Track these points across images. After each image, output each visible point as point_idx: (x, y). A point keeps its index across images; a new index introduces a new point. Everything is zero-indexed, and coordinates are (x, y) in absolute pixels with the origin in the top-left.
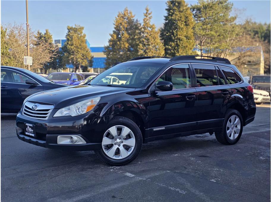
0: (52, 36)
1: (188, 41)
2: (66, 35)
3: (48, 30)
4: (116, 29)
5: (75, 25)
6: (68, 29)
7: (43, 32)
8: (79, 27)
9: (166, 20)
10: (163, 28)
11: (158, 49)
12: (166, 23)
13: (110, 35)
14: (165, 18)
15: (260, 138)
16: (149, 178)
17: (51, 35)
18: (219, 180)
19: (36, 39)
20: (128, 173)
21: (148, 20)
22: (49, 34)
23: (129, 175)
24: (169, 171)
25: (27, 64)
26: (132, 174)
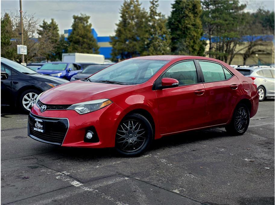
1: (196, 29)
2: (72, 24)
5: (81, 14)
6: (74, 18)
7: (49, 22)
9: (173, 8)
10: (171, 17)
11: (164, 38)
12: (173, 11)
14: (172, 6)
15: (253, 134)
16: (97, 189)
18: (184, 191)
19: (41, 29)
20: (76, 181)
21: (154, 8)
22: (55, 23)
23: (75, 183)
24: (128, 179)
25: (21, 53)
26: (79, 183)
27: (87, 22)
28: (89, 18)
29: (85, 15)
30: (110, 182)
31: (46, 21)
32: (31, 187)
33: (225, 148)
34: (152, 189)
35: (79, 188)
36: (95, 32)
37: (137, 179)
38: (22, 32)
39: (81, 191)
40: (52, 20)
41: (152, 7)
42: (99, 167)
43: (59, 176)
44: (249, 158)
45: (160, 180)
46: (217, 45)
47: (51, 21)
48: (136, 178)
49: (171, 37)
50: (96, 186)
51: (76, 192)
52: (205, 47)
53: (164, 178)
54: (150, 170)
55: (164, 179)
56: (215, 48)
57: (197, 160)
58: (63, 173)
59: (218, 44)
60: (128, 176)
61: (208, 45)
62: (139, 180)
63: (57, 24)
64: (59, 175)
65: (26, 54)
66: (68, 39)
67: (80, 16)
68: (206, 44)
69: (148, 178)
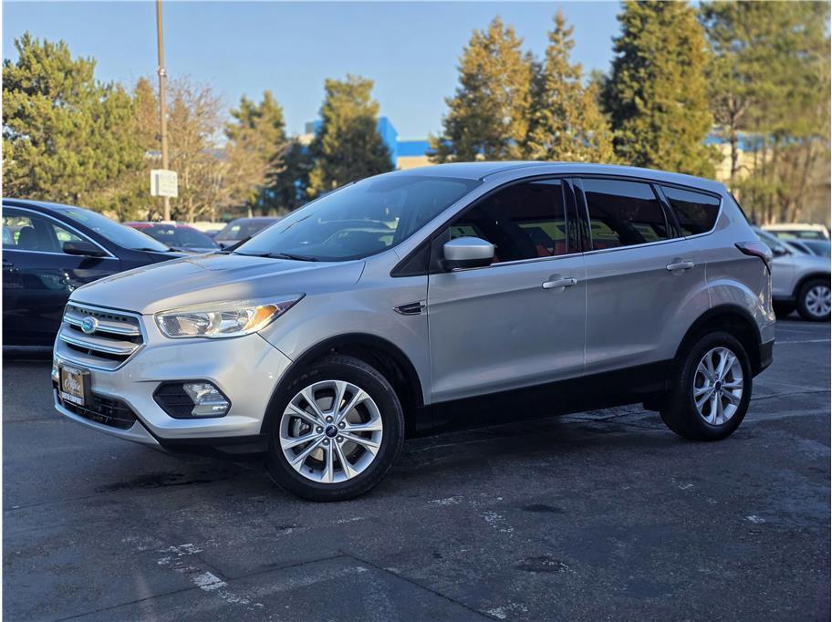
1: (690, 113)
2: (321, 105)
3: (271, 93)
4: (465, 85)
5: (348, 76)
6: (327, 88)
7: (257, 101)
8: (360, 82)
9: (618, 50)
10: (610, 77)
11: (591, 142)
12: (618, 59)
13: (446, 100)
14: (614, 45)
15: (805, 437)
18: (521, 613)
19: (234, 121)
20: (210, 575)
21: (560, 52)
22: (276, 105)
23: (208, 581)
24: (364, 570)
25: (161, 193)
26: (218, 580)
27: (366, 99)
28: (369, 85)
29: (360, 78)
30: (309, 581)
31: (249, 98)
32: (77, 588)
33: (698, 480)
34: (425, 605)
35: (213, 594)
36: (392, 128)
37: (393, 573)
38: (165, 132)
39: (214, 604)
40: (267, 96)
41: (552, 48)
42: (293, 534)
43: (169, 558)
44: (761, 515)
45: (459, 576)
46: (756, 158)
47: (262, 99)
48: (390, 569)
49: (612, 136)
50: (262, 591)
51: (199, 608)
52: (716, 167)
53: (476, 571)
54: (442, 545)
55: (472, 575)
56: (749, 170)
57: (597, 517)
58: (183, 550)
59: (760, 155)
60: (365, 563)
61: (728, 161)
62: (397, 576)
63: (279, 106)
64: (171, 553)
65: (175, 195)
66: (311, 147)
67: (344, 80)
68: (720, 158)
69: (425, 570)
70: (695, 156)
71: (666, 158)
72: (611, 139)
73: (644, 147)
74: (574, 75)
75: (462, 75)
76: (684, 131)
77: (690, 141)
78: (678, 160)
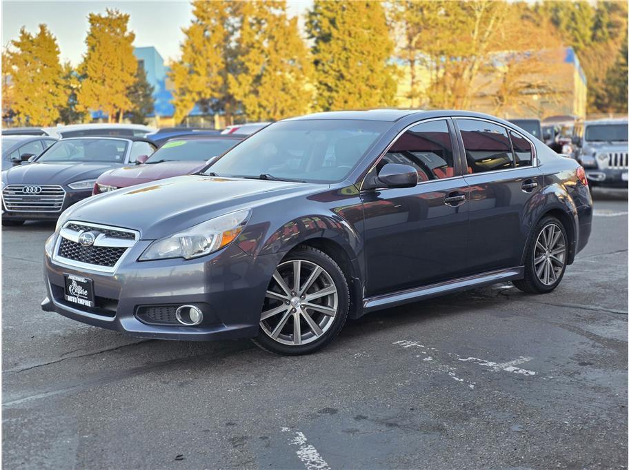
0: (55, 40)
1: (373, 38)
2: (86, 35)
3: (46, 26)
4: (198, 16)
5: (108, 11)
6: (91, 20)
7: (34, 33)
8: (118, 15)
13: (183, 30)
17: (53, 37)
19: (17, 50)
22: (50, 35)
27: (124, 30)
28: (126, 18)
29: (117, 12)
31: (27, 31)
40: (42, 27)
47: (39, 31)
49: (313, 58)
52: (398, 82)
56: (426, 84)
61: (408, 77)
67: (104, 15)
68: (401, 74)
70: (379, 73)
71: (357, 75)
72: (313, 61)
73: (338, 66)
74: (280, 8)
75: (195, 8)
76: (369, 52)
77: (374, 61)
78: (365, 76)
